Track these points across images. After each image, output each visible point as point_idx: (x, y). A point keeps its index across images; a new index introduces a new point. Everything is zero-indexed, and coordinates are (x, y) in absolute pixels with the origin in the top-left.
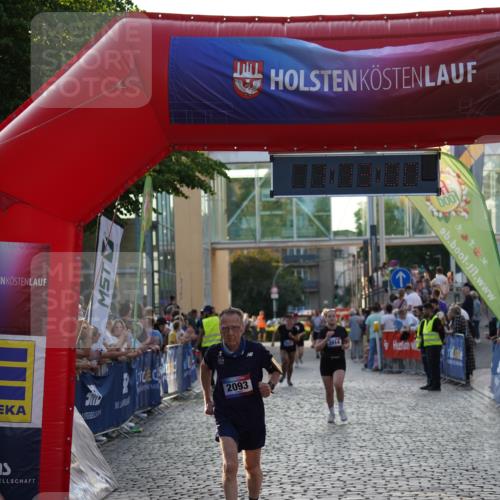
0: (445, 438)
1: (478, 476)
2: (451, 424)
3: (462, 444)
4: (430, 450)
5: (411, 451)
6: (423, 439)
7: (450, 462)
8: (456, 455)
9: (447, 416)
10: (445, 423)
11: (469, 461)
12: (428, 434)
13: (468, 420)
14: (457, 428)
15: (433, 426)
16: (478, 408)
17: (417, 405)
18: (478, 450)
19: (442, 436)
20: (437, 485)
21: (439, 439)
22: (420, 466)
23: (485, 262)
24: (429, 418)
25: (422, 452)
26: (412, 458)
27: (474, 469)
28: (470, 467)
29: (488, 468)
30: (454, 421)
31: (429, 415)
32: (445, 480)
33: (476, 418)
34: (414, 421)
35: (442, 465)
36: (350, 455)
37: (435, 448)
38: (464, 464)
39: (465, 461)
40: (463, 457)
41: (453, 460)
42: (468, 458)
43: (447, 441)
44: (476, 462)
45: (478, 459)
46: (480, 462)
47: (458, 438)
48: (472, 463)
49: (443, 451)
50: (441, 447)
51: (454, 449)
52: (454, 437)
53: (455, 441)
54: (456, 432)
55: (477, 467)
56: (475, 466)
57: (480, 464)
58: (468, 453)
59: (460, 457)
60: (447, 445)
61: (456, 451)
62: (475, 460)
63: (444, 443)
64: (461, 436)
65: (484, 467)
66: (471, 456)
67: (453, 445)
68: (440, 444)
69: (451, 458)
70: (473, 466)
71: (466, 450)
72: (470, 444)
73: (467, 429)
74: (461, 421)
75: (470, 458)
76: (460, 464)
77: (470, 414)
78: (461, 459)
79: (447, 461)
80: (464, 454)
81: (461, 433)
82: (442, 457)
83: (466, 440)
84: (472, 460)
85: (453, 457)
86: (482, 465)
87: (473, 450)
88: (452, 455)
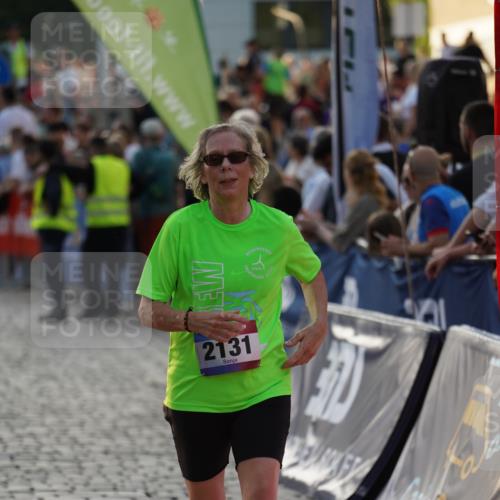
0: (89, 428)
2: (101, 397)
3: (124, 442)
4: (53, 456)
5: (12, 458)
6: (39, 430)
7: (97, 480)
8: (110, 464)
9: (91, 378)
10: (87, 394)
11: (137, 478)
12: (50, 420)
13: (136, 389)
14: (113, 406)
15: (60, 403)
16: (158, 364)
17: (26, 356)
18: (159, 455)
19: (82, 424)
21: (75, 432)
22: (32, 490)
23: (170, 40)
24: (52, 385)
25: (36, 459)
26: (13, 473)
27: (148, 495)
28: (140, 494)
29: (178, 493)
30: (106, 391)
31: (53, 378)
34: (19, 391)
37: (65, 450)
38: (127, 484)
39: (128, 477)
40: (125, 469)
41: (104, 476)
42: (135, 471)
43: (92, 435)
44: (154, 480)
45: (156, 473)
46: (162, 481)
47: (115, 427)
48: (144, 483)
49: (81, 458)
50: (77, 448)
51: (106, 452)
52: (106, 425)
53: (108, 435)
54: (111, 415)
55: (155, 493)
56: (151, 488)
57: (161, 486)
58: (136, 460)
59: (119, 469)
60: (92, 444)
61: (110, 456)
62: (151, 475)
63: (83, 439)
64: (122, 423)
65: (170, 491)
66: (141, 467)
67: (105, 442)
68: (75, 441)
69: (99, 472)
70: (146, 489)
71: (132, 454)
72: (141, 442)
73: (136, 408)
74: (122, 390)
75: (141, 471)
76: (119, 484)
77: (142, 375)
78: (120, 474)
79: (90, 478)
80: (128, 463)
81: (122, 416)
82: (81, 470)
83: (133, 432)
84: (146, 475)
85: (104, 471)
86: (167, 487)
87: (147, 453)
88: (101, 467)
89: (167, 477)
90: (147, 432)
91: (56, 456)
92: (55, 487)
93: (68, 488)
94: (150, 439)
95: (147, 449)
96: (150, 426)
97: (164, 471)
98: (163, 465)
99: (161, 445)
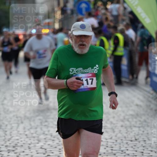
1: (139, 145)
3: (127, 123)
7: (119, 135)
8: (123, 130)
11: (132, 134)
13: (131, 106)
14: (123, 112)
16: (138, 99)
18: (139, 127)
19: (114, 117)
20: (110, 151)
21: (112, 120)
27: (136, 140)
28: (133, 139)
29: (146, 139)
32: (116, 148)
33: (137, 105)
35: (114, 138)
36: (49, 131)
37: (108, 126)
38: (129, 136)
39: (129, 134)
40: (128, 131)
41: (121, 134)
42: (131, 132)
43: (117, 121)
44: (138, 135)
45: (138, 133)
46: (140, 135)
47: (124, 118)
48: (134, 136)
49: (114, 128)
50: (112, 125)
51: (122, 126)
52: (122, 118)
53: (122, 121)
54: (123, 115)
55: (138, 139)
56: (137, 138)
57: (140, 137)
58: (132, 129)
59: (126, 131)
60: (117, 123)
61: (123, 127)
62: (137, 133)
63: (114, 122)
64: (127, 117)
65: (143, 139)
66: (134, 131)
67: (121, 123)
68: (111, 123)
69: (120, 133)
70: (135, 138)
71: (130, 127)
72: (133, 123)
73: (131, 112)
74: (126, 107)
75: (134, 132)
76: (126, 136)
77: (133, 102)
78: (127, 133)
79: (117, 134)
80: (129, 130)
81: (126, 115)
82: (114, 132)
83: (130, 120)
84: (135, 133)
85: (122, 132)
86: (142, 137)
87: (135, 127)
88: (120, 131)
89: (142, 134)
90: (135, 120)
91: (106, 127)
92: (106, 137)
93: (110, 137)
94: (136, 122)
95: (135, 125)
96: (136, 118)
97: (141, 132)
98: (141, 130)
99: (140, 124)
